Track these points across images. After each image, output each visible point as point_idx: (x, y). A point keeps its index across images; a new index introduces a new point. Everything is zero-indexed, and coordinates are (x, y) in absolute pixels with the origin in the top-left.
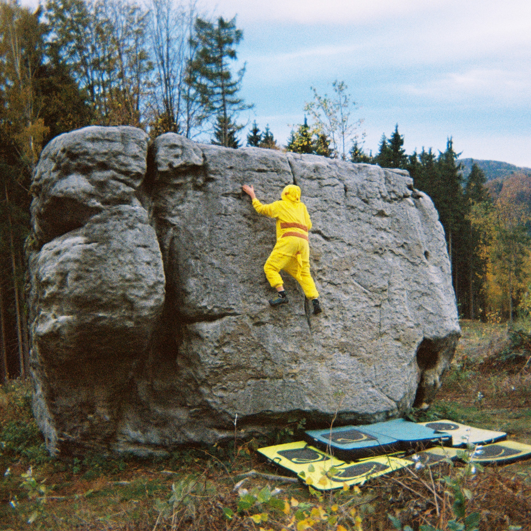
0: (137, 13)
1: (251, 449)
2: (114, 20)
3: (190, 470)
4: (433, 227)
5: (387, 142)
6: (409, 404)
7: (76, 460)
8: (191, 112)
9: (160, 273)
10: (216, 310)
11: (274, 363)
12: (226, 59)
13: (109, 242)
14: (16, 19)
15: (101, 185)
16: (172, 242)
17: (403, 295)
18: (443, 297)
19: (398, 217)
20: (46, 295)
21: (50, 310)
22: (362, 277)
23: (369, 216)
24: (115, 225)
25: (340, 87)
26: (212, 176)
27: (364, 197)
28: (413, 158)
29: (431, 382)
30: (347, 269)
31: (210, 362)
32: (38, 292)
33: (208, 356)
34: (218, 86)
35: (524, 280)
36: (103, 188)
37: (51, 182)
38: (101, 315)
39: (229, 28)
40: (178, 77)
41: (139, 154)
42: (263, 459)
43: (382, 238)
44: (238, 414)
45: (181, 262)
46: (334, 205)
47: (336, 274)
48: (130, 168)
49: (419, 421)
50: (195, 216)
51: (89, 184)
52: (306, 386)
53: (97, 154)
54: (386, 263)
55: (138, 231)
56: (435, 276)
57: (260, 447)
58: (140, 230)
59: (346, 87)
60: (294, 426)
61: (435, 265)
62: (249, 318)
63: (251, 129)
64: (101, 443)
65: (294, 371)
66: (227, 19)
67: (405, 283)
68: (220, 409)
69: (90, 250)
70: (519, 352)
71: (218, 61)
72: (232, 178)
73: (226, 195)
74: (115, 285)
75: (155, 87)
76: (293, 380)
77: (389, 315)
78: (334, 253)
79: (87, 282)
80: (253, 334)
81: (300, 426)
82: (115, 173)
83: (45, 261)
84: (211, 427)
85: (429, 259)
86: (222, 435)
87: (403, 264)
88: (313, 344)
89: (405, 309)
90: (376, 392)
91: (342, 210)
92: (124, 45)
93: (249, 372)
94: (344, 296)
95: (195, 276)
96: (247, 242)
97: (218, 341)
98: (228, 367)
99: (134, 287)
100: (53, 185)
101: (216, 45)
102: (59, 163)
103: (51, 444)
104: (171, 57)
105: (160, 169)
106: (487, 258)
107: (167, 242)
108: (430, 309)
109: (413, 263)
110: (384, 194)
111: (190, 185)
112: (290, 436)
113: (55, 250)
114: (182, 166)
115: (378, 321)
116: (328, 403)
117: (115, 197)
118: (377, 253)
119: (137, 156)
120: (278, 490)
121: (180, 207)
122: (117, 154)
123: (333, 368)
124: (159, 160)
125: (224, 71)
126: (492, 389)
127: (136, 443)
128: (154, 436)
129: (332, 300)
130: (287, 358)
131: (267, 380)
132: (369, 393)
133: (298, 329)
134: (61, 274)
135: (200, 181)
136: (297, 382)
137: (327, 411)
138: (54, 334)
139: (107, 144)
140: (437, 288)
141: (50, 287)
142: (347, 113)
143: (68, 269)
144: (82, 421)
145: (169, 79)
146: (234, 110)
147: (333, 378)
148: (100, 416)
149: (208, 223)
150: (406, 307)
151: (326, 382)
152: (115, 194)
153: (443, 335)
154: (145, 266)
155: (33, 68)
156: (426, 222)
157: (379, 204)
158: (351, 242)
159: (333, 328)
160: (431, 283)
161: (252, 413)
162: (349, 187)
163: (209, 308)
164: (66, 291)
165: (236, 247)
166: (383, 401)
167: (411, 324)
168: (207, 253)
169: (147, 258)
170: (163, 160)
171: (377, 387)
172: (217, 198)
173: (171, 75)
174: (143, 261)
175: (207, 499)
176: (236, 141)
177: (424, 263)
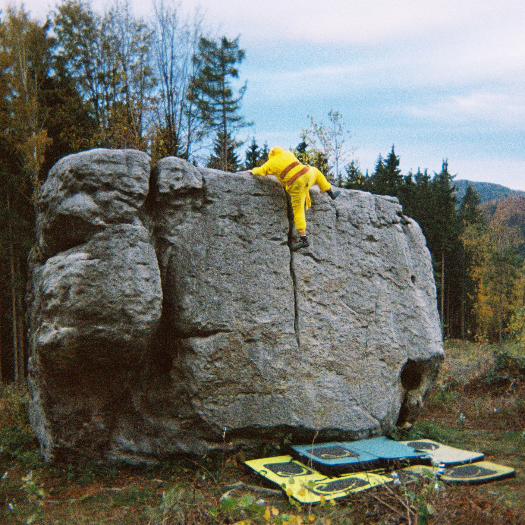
0: (143, 30)
1: (239, 462)
2: (120, 36)
3: (180, 480)
4: (420, 252)
5: (383, 161)
6: (392, 423)
7: (70, 467)
8: (192, 128)
9: (158, 290)
10: (210, 326)
11: (263, 379)
12: (228, 78)
13: (111, 259)
14: (25, 32)
15: (106, 204)
16: (170, 261)
17: (389, 317)
18: (428, 320)
19: (386, 242)
20: (49, 307)
21: (52, 322)
22: (350, 298)
23: (359, 240)
24: (117, 243)
25: (335, 116)
26: (210, 199)
27: (355, 222)
28: (409, 178)
29: (414, 402)
30: (336, 291)
31: (202, 376)
32: (40, 304)
33: (201, 370)
34: (219, 103)
35: (514, 302)
36: (106, 207)
37: (58, 200)
38: (100, 327)
39: (232, 48)
40: (181, 94)
41: (142, 176)
42: (250, 471)
43: (371, 262)
44: (227, 427)
45: (178, 279)
46: (327, 229)
47: (325, 295)
48: (133, 189)
49: (401, 440)
50: (192, 236)
51: (93, 203)
52: (293, 402)
53: (103, 175)
54: (374, 286)
55: (139, 249)
56: (421, 300)
57: (247, 460)
58: (140, 248)
59: (341, 117)
60: (281, 440)
61: (421, 289)
62: (240, 335)
63: (250, 145)
64: (95, 450)
65: (283, 388)
66: (230, 39)
67: (392, 305)
68: (210, 422)
69: (93, 266)
70: (503, 375)
71: (220, 79)
72: (229, 201)
73: (223, 217)
74: (115, 300)
75: (157, 102)
76: (280, 396)
77: (375, 336)
78: (325, 275)
79: (89, 296)
80: (244, 351)
81: (286, 441)
82: (119, 194)
83: (49, 274)
84: (201, 438)
85: (416, 283)
86: (212, 447)
87: (390, 287)
88: (301, 362)
89: (390, 331)
90: (361, 410)
91: (333, 233)
92: (129, 61)
93: (240, 386)
94: (333, 316)
95: (191, 293)
96: (241, 262)
97: (211, 356)
98: (220, 381)
99: (133, 302)
100: (60, 203)
101: (218, 63)
102: (66, 183)
103: (46, 450)
104: (174, 74)
105: (161, 191)
106: (479, 279)
107: (166, 260)
108: (415, 332)
109: (399, 287)
110: (374, 220)
111: (189, 206)
112: (277, 450)
113: (59, 264)
114: (182, 188)
115: (365, 341)
116: (313, 420)
117: (118, 216)
118: (365, 276)
119: (140, 178)
120: (262, 501)
121: (179, 227)
122: (120, 176)
123: (320, 386)
124: (161, 182)
125: (226, 89)
126: (475, 410)
127: (129, 451)
128: (146, 445)
129: (321, 320)
130: (275, 374)
131: (256, 395)
132: (354, 411)
133: (288, 347)
134: (64, 288)
135: (199, 202)
136: (284, 398)
137: (313, 427)
138: (55, 345)
139: (112, 166)
140: (422, 312)
141: (53, 300)
142: (341, 141)
143: (71, 283)
144: (78, 429)
145: (172, 95)
146: (234, 127)
147: (319, 395)
148: (95, 425)
149: (205, 242)
150: (392, 329)
151: (313, 399)
152: (117, 213)
153: (427, 356)
154: (143, 282)
155: (39, 81)
156: (414, 247)
157: (369, 230)
158: (340, 265)
159: (321, 347)
160: (417, 307)
161: (241, 426)
162: (341, 212)
163: (203, 324)
164: (68, 304)
165: (230, 267)
166: (367, 419)
167: (397, 346)
168: (203, 272)
169: (146, 275)
170: (165, 182)
171: (362, 405)
172: (215, 219)
173: (174, 91)
174: (143, 278)
175: (195, 507)
176: (235, 156)
177: (410, 287)
